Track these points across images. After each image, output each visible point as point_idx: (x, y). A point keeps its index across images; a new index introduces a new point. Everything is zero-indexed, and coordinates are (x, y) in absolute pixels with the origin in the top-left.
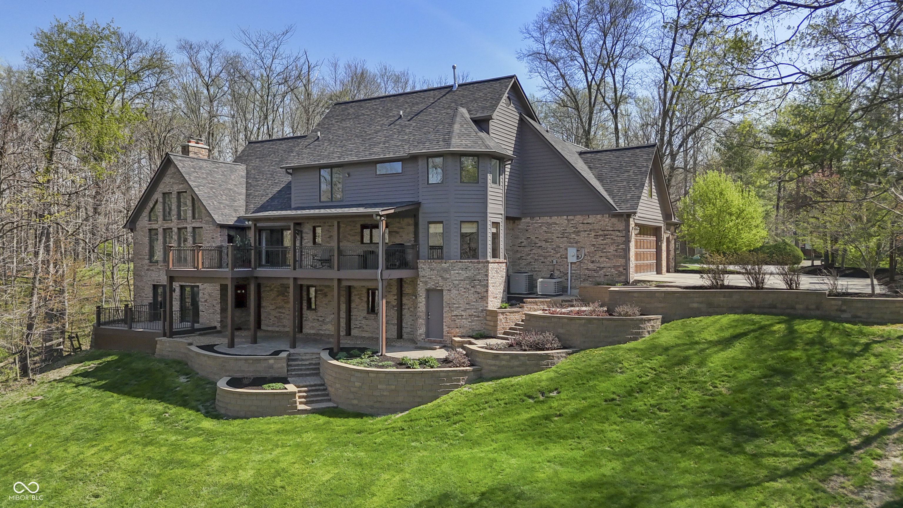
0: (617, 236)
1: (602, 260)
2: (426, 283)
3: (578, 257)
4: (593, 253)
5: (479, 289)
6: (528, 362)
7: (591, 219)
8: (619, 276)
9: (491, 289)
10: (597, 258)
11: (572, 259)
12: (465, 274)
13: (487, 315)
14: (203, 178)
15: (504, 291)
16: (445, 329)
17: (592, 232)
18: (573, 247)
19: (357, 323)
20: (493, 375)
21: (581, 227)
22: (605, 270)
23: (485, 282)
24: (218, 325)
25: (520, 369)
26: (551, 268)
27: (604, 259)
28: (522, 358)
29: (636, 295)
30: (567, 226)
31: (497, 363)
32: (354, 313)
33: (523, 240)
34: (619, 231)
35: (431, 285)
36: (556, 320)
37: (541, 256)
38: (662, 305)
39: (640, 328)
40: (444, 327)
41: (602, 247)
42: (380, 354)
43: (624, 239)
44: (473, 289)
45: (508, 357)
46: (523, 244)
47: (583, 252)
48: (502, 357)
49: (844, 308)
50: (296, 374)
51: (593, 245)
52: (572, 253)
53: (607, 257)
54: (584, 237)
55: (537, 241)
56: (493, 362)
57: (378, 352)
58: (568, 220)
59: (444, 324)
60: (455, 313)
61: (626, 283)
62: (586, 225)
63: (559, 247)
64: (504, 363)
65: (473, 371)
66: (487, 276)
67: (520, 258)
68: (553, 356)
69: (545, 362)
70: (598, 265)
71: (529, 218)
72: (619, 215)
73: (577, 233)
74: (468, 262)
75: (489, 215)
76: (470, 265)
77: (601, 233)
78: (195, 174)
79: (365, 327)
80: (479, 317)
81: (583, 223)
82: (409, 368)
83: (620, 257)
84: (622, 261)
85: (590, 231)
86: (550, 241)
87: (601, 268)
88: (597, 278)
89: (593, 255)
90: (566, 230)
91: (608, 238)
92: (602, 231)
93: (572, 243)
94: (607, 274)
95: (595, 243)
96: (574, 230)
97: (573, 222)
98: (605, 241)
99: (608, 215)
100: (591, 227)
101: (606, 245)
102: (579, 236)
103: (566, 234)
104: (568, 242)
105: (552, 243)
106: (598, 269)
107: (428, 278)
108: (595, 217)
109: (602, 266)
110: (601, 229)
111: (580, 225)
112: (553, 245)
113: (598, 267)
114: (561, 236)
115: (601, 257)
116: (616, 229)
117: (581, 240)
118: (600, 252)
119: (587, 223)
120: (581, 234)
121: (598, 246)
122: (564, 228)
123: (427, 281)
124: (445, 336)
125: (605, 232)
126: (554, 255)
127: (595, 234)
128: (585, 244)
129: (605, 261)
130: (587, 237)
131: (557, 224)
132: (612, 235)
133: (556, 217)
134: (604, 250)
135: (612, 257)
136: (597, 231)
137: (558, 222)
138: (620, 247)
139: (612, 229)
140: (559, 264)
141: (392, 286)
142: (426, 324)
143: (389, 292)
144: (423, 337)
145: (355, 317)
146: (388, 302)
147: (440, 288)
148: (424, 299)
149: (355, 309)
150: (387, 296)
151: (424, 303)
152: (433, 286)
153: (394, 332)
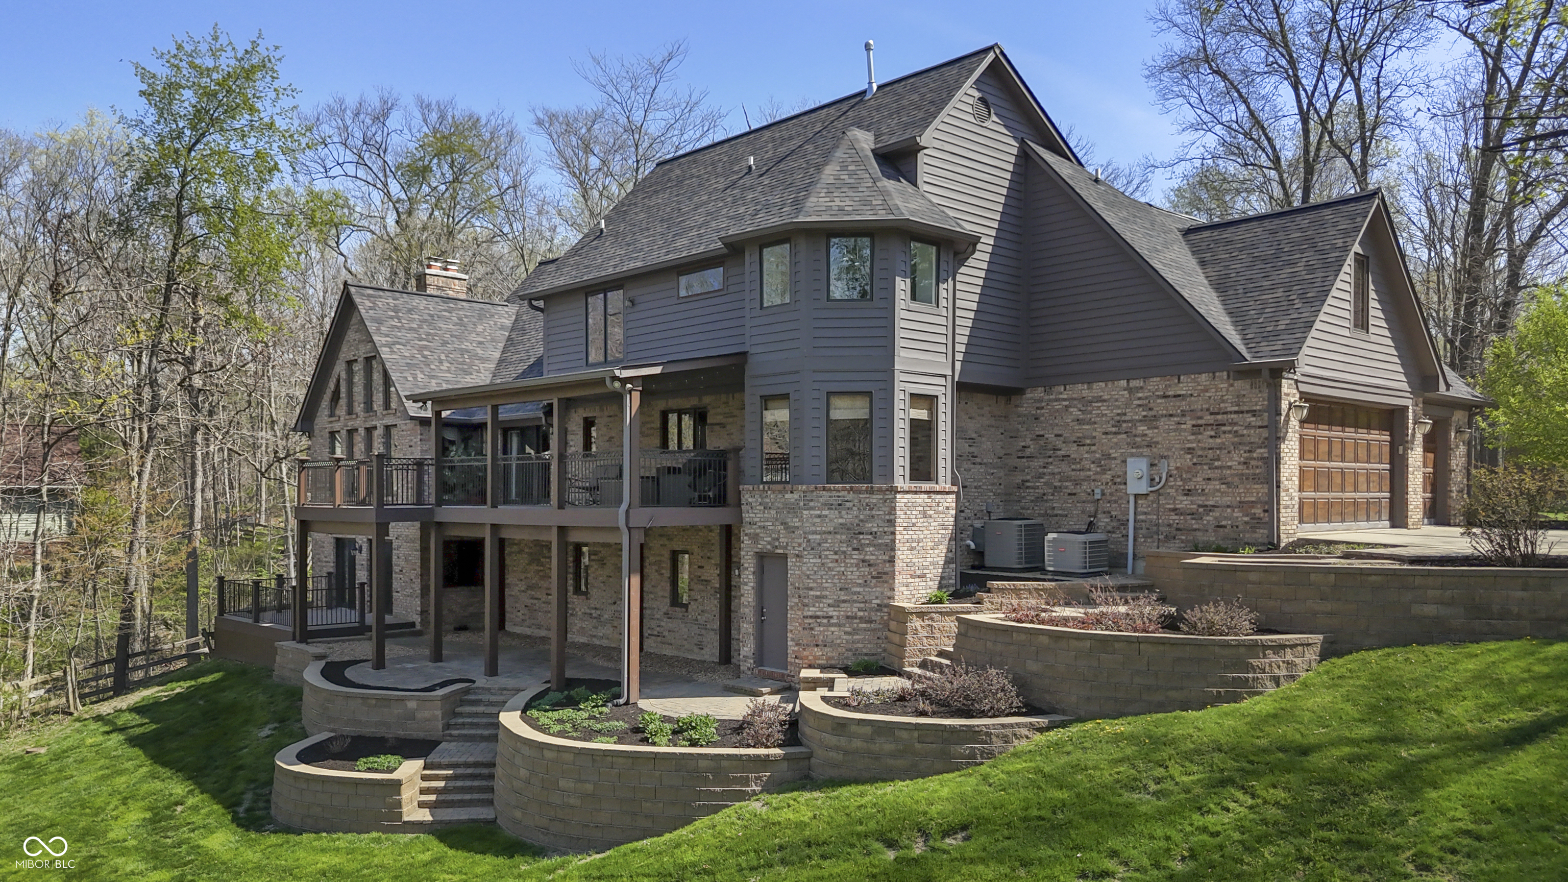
0: (1249, 426)
1: (1209, 487)
2: (755, 538)
3: (1152, 480)
4: (1188, 470)
5: (871, 554)
6: (918, 746)
7: (1185, 385)
8: (1254, 529)
9: (903, 555)
10: (1198, 482)
11: (1136, 483)
12: (835, 518)
13: (890, 619)
14: (411, 329)
15: (948, 562)
16: (792, 647)
17: (1187, 418)
18: (1141, 455)
19: (654, 624)
21: (1160, 406)
22: (1217, 513)
23: (887, 539)
24: (417, 619)
25: (900, 763)
26: (1090, 508)
27: (1216, 485)
28: (904, 735)
29: (1253, 577)
30: (1127, 405)
31: (843, 742)
33: (1028, 442)
34: (1254, 413)
35: (764, 544)
36: (1023, 637)
37: (1068, 479)
38: (1328, 606)
39: (1249, 668)
40: (790, 643)
41: (1210, 454)
42: (622, 701)
43: (1265, 433)
44: (856, 555)
46: (1028, 452)
47: (1164, 468)
48: (854, 728)
50: (459, 736)
51: (1190, 451)
53: (1223, 481)
54: (1168, 431)
55: (1059, 443)
56: (833, 740)
57: (619, 696)
58: (1130, 390)
59: (789, 635)
60: (812, 611)
61: (1272, 546)
62: (1172, 402)
63: (1108, 457)
64: (857, 744)
65: (786, 758)
66: (892, 522)
67: (1022, 485)
68: (989, 735)
69: (965, 749)
70: (1200, 500)
71: (1041, 389)
72: (1251, 373)
73: (1151, 421)
74: (844, 489)
75: (898, 377)
76: (851, 496)
77: (1209, 419)
78: (395, 322)
79: (666, 633)
80: (871, 622)
81: (1165, 397)
82: (645, 741)
83: (1255, 479)
84: (1259, 491)
85: (1183, 415)
86: (1088, 441)
87: (1209, 509)
88: (1199, 534)
89: (1189, 476)
90: (1125, 414)
91: (1224, 432)
92: (1212, 414)
93: (1138, 447)
94: (1224, 523)
95: (1194, 445)
96: (1144, 413)
97: (1140, 395)
98: (1218, 441)
99: (1225, 373)
100: (1184, 406)
101: (1220, 449)
102: (1157, 428)
103: (1124, 425)
104: (1128, 444)
105: (1093, 448)
106: (1201, 510)
107: (760, 527)
108: (1194, 381)
109: (1211, 503)
110: (1208, 410)
111: (1159, 401)
112: (1094, 452)
113: (1200, 506)
114: (1114, 429)
115: (1209, 479)
116: (1246, 408)
117: (1160, 439)
118: (1206, 467)
119: (1175, 396)
120: (1161, 422)
121: (1200, 453)
122: (1119, 411)
123: (757, 535)
124: (791, 664)
125: (1219, 417)
126: (1098, 477)
127: (1194, 422)
128: (1169, 449)
129: (1219, 491)
130: (1175, 430)
131: (1105, 401)
132: (1236, 424)
133: (1103, 384)
134: (1216, 463)
135: (1236, 479)
136: (1199, 414)
137: (1106, 397)
138: (1255, 455)
139: (1236, 409)
140: (1109, 498)
141: (712, 544)
142: (757, 634)
143: (708, 558)
144: (749, 665)
145: (650, 612)
146: (705, 581)
147: (782, 551)
148: (752, 577)
149: (650, 595)
150: (702, 567)
151: (752, 584)
152: (769, 547)
153: (717, 648)
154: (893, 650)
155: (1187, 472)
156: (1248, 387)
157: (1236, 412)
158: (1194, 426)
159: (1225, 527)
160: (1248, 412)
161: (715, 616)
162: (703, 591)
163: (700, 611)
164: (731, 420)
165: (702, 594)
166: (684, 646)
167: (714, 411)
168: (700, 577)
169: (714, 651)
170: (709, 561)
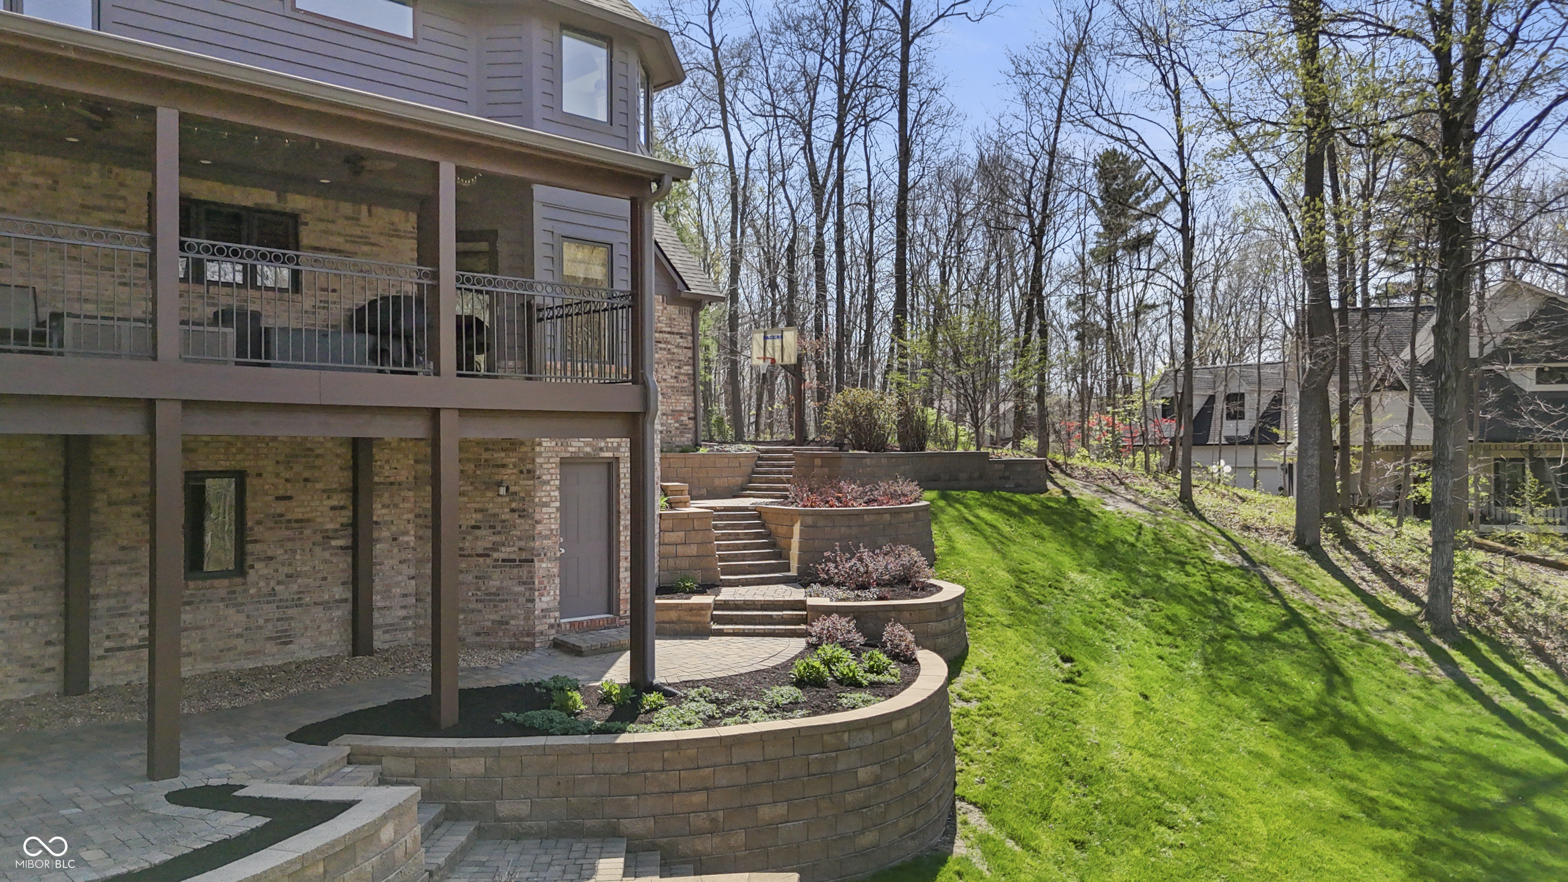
0: (678, 346)
8: (682, 433)
32: (107, 583)
34: (681, 335)
49: (1007, 474)
72: (688, 301)
83: (682, 391)
116: (675, 330)
132: (669, 343)
135: (670, 390)
138: (682, 371)
139: (669, 330)
141: (318, 456)
142: (563, 575)
143: (306, 480)
144: (552, 621)
145: (112, 602)
146: (297, 521)
147: (610, 454)
148: (557, 493)
149: (111, 569)
150: (289, 498)
151: (558, 504)
152: (588, 449)
153: (330, 633)
154: (685, 563)
156: (678, 313)
157: (669, 333)
160: (677, 333)
161: (324, 579)
162: (290, 540)
163: (282, 577)
164: (366, 248)
165: (289, 545)
166: (235, 648)
167: (321, 226)
168: (281, 515)
169: (322, 639)
170: (309, 485)
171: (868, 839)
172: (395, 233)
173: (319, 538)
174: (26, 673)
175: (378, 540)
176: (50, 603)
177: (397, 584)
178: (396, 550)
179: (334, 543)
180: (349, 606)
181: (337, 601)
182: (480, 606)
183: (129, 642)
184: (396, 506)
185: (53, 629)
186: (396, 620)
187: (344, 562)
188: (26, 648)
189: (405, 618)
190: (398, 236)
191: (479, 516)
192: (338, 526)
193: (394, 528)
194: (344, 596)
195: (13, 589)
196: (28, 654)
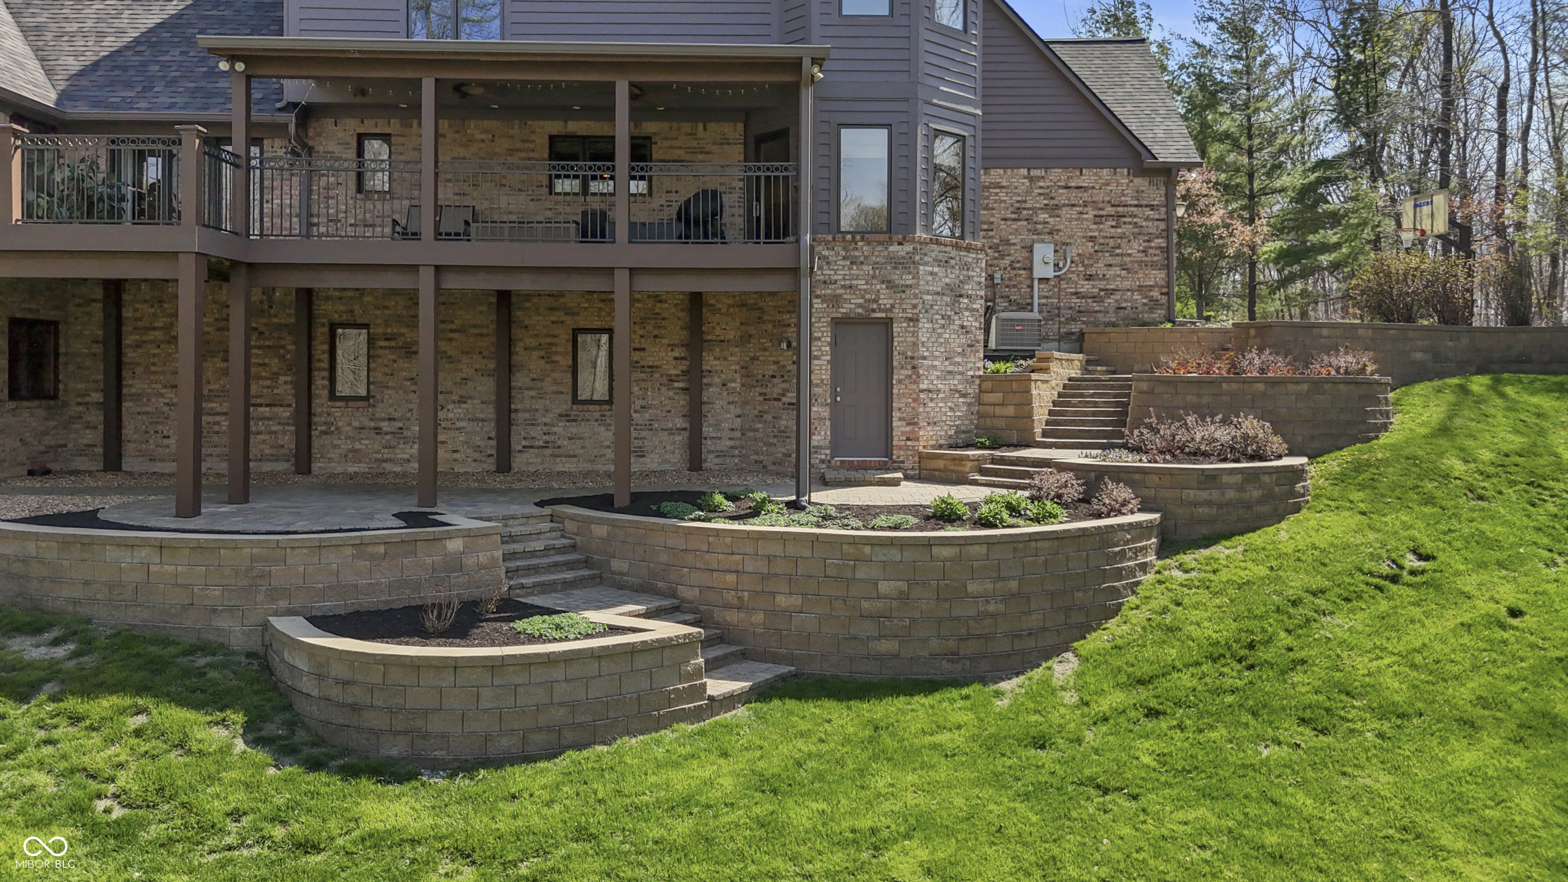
0: (1147, 219)
1: (1110, 273)
2: (833, 300)
3: (1056, 265)
4: (1090, 257)
7: (1088, 178)
8: (1151, 310)
10: (1099, 268)
11: (1043, 268)
12: (943, 277)
13: (981, 391)
16: (900, 428)
17: (1089, 209)
18: (1043, 241)
19: (535, 432)
20: (1205, 530)
21: (1062, 197)
22: (1117, 296)
26: (986, 292)
27: (1117, 271)
30: (1029, 192)
32: (523, 402)
34: (1152, 207)
35: (850, 308)
40: (896, 424)
41: (1111, 242)
43: (1163, 226)
45: (1238, 478)
47: (1068, 254)
51: (1092, 239)
52: (1044, 252)
53: (1123, 267)
54: (1070, 220)
58: (1031, 179)
62: (1074, 193)
63: (1007, 242)
70: (1102, 284)
72: (1156, 171)
73: (1054, 209)
76: (954, 253)
77: (1110, 210)
79: (563, 442)
81: (1067, 187)
83: (1153, 265)
84: (1161, 276)
85: (1085, 206)
86: (985, 227)
87: (1110, 292)
88: (1100, 315)
89: (1091, 262)
90: (1025, 202)
91: (1125, 223)
92: (1113, 206)
93: (1038, 234)
94: (1124, 305)
95: (1096, 234)
96: (1046, 202)
97: (1042, 184)
98: (1119, 230)
99: (1126, 170)
100: (1086, 196)
101: (1121, 238)
102: (1058, 216)
103: (1025, 212)
104: (1029, 230)
105: (991, 233)
106: (1102, 293)
107: (843, 287)
108: (1096, 174)
109: (1112, 287)
110: (1109, 202)
111: (1061, 191)
112: (992, 237)
113: (1101, 290)
114: (1013, 216)
115: (1110, 265)
116: (1144, 203)
117: (1061, 227)
118: (1107, 254)
119: (1077, 188)
120: (1064, 212)
121: (1102, 241)
122: (1019, 199)
123: (838, 297)
124: (900, 448)
125: (1120, 209)
126: (996, 262)
127: (1096, 213)
128: (1071, 237)
129: (1119, 276)
130: (1077, 220)
131: (1003, 187)
132: (1135, 216)
133: (1001, 171)
134: (1117, 251)
135: (1136, 265)
136: (1101, 205)
137: (1005, 184)
138: (1153, 244)
139: (1136, 202)
140: (1007, 283)
141: (664, 319)
142: (833, 419)
143: (655, 337)
144: (823, 457)
145: (527, 415)
146: (649, 367)
147: (884, 315)
148: (828, 348)
149: (526, 392)
150: (643, 349)
151: (829, 358)
152: (860, 310)
153: (673, 453)
154: (1001, 423)
155: (1089, 259)
156: (1147, 184)
157: (1136, 206)
158: (1095, 216)
159: (1125, 308)
160: (1147, 206)
161: (669, 411)
162: (644, 380)
163: (638, 408)
164: (701, 157)
165: (643, 385)
166: (604, 455)
167: (666, 144)
168: (637, 362)
169: (667, 456)
170: (657, 340)
171: (887, 646)
172: (725, 142)
173: (664, 380)
174: (477, 456)
175: (710, 385)
176: (490, 412)
177: (726, 420)
178: (725, 394)
179: (676, 385)
180: (686, 434)
181: (678, 429)
182: (775, 441)
183: (537, 443)
184: (725, 359)
185: (490, 428)
186: (725, 449)
187: (682, 400)
188: (477, 440)
189: (731, 447)
190: (728, 144)
191: (774, 367)
192: (679, 372)
193: (723, 376)
194: (684, 426)
195: (469, 401)
196: (479, 443)
